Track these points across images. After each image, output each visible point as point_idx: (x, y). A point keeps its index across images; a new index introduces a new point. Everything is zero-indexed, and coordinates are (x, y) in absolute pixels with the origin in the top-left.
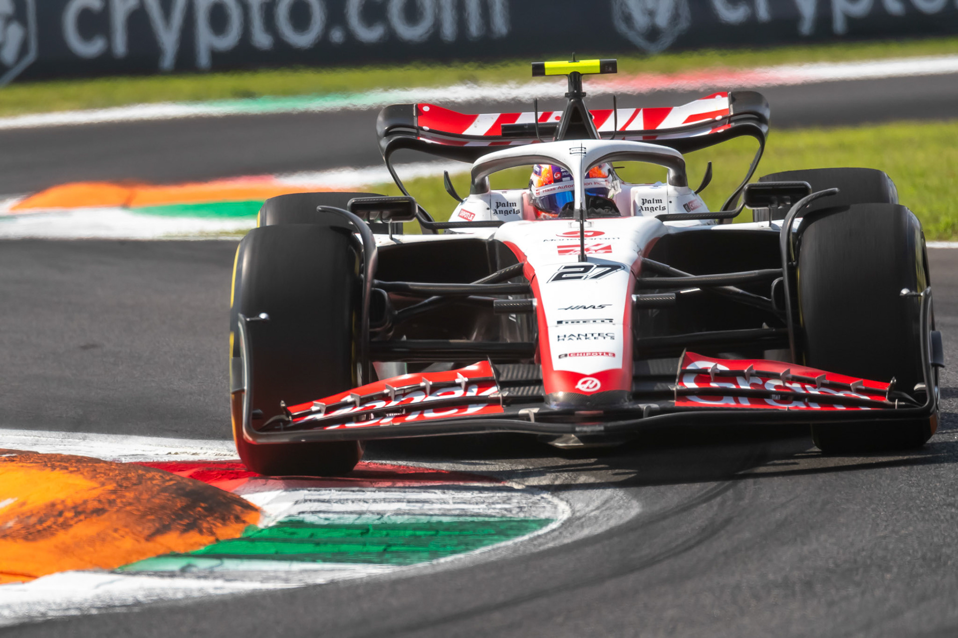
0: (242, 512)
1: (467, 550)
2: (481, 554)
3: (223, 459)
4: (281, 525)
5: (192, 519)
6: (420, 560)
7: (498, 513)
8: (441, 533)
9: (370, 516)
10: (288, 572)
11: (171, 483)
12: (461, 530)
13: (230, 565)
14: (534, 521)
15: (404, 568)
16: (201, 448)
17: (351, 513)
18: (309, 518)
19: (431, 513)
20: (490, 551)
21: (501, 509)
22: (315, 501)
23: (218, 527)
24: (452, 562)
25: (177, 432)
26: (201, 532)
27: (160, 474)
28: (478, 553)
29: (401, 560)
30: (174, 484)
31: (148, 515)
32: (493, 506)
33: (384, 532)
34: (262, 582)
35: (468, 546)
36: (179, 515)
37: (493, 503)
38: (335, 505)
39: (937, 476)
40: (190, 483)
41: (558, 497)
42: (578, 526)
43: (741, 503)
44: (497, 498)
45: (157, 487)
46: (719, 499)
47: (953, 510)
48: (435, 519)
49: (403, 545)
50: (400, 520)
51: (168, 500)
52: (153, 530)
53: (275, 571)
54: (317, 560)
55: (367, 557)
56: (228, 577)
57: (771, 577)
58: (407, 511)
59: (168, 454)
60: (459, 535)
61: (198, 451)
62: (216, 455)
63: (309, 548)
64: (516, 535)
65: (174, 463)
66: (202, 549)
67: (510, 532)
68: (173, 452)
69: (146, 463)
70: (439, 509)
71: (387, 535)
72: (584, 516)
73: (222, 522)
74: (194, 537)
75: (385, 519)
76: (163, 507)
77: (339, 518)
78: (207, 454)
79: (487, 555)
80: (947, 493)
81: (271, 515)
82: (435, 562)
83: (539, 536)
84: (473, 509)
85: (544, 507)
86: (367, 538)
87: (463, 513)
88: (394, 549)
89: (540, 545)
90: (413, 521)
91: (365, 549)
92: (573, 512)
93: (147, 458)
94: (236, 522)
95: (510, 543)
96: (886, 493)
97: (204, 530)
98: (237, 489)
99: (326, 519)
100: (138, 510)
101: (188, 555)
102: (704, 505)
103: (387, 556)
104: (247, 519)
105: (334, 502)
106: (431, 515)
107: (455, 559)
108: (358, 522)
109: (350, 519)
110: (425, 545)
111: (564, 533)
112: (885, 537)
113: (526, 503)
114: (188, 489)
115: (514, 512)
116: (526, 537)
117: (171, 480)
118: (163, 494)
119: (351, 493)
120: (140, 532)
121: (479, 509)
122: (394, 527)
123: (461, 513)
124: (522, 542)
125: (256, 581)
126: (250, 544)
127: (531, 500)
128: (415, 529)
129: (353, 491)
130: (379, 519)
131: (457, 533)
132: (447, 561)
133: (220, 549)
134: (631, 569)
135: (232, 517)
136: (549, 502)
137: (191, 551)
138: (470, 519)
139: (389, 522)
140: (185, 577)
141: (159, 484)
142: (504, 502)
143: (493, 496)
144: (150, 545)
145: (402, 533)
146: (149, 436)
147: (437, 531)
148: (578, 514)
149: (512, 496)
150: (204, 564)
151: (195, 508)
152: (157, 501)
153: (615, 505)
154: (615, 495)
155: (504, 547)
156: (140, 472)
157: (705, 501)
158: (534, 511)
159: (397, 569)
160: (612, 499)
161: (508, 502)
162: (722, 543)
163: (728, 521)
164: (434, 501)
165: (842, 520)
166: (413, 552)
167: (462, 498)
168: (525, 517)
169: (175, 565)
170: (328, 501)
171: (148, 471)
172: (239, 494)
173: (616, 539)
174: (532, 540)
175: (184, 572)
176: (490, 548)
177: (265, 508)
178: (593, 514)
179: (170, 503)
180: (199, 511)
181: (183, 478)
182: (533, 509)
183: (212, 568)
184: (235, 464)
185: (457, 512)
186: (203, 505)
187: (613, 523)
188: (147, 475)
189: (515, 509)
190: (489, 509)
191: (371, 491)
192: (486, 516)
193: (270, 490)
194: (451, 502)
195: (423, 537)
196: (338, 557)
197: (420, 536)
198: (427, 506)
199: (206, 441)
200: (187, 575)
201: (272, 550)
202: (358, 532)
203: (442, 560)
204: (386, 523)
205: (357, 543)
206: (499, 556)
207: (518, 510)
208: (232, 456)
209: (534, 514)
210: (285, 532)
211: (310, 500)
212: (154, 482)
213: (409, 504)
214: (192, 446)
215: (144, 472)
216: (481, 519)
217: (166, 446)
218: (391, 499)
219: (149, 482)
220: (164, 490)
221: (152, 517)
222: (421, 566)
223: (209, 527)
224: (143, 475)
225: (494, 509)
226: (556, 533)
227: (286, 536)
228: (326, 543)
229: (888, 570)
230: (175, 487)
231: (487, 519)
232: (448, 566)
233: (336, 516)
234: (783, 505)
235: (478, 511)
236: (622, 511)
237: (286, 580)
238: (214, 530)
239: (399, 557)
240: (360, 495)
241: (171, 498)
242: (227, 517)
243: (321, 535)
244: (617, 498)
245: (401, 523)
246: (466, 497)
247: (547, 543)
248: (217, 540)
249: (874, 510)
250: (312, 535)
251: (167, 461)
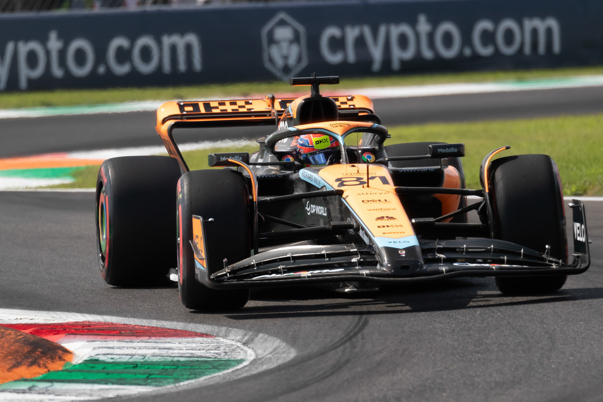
0: (63, 354)
1: (195, 378)
2: (204, 380)
3: (49, 322)
4: (86, 362)
5: (34, 359)
6: (168, 383)
7: (212, 355)
8: (180, 367)
9: (138, 357)
10: (91, 390)
11: (21, 337)
12: (191, 366)
13: (58, 386)
14: (234, 361)
15: (159, 388)
16: (36, 316)
17: (127, 355)
18: (102, 358)
19: (173, 355)
20: (209, 378)
21: (214, 353)
22: (105, 348)
23: (50, 363)
24: (187, 385)
25: (20, 306)
26: (39, 366)
27: (14, 332)
28: (203, 380)
29: (157, 384)
30: (22, 338)
31: (8, 356)
32: (209, 351)
33: (147, 367)
34: (77, 396)
35: (196, 375)
36: (26, 356)
37: (209, 350)
38: (117, 350)
39: (469, 335)
40: (32, 337)
41: (247, 346)
42: (260, 364)
43: (355, 350)
44: (211, 346)
45: (13, 340)
46: (342, 348)
47: (480, 355)
48: (176, 359)
49: (158, 374)
50: (155, 359)
51: (20, 347)
52: (11, 365)
53: (84, 390)
54: (109, 383)
55: (138, 382)
56: (57, 394)
57: (376, 395)
58: (159, 354)
59: (16, 319)
60: (191, 369)
61: (34, 317)
62: (44, 320)
63: (103, 376)
64: (224, 369)
65: (21, 325)
66: (40, 376)
67: (220, 367)
68: (19, 318)
69: (4, 324)
70: (178, 353)
71: (148, 368)
72: (263, 358)
73: (51, 360)
74: (35, 369)
75: (146, 359)
76: (17, 352)
77: (120, 358)
78: (39, 319)
79: (208, 381)
80: (475, 345)
81: (79, 356)
82: (177, 385)
83: (238, 370)
84: (198, 353)
85: (239, 352)
86: (137, 370)
87: (192, 355)
88: (153, 376)
89: (239, 374)
90: (163, 360)
91: (136, 377)
92: (257, 355)
93: (4, 322)
94: (59, 360)
95: (221, 374)
96: (440, 345)
97: (41, 365)
98: (58, 340)
99: (112, 359)
100: (3, 353)
101: (33, 380)
102: (333, 351)
103: (149, 381)
104: (65, 358)
105: (116, 349)
106: (174, 357)
107: (189, 383)
108: (131, 360)
109: (126, 359)
110: (172, 375)
111: (253, 368)
112: (440, 371)
113: (229, 350)
114: (31, 341)
115: (222, 355)
116: (230, 370)
117: (20, 335)
118: (17, 344)
119: (126, 343)
120: (4, 366)
121: (201, 353)
122: (152, 364)
123: (191, 356)
124: (228, 373)
125: (74, 395)
126: (68, 374)
127: (231, 348)
128: (164, 365)
129: (127, 342)
130: (143, 359)
131: (189, 367)
132: (185, 384)
133: (51, 377)
134: (293, 389)
135: (57, 357)
136: (242, 350)
137: (33, 378)
138: (196, 359)
139: (149, 360)
140: (31, 393)
141: (14, 337)
142: (216, 349)
143: (209, 346)
144: (10, 374)
145: (157, 367)
146: (4, 308)
147: (178, 367)
148: (259, 357)
149: (220, 345)
150: (42, 385)
151: (35, 352)
152: (13, 348)
153: (281, 351)
154: (280, 345)
155: (217, 376)
156: (2, 330)
157: (333, 349)
158: (234, 355)
159: (155, 389)
160: (279, 347)
161: (218, 349)
162: (345, 374)
163: (348, 361)
164: (175, 348)
165: (415, 361)
166: (165, 378)
167: (191, 346)
168: (229, 358)
169: (25, 386)
170: (113, 348)
171: (7, 330)
172: (60, 344)
173: (283, 372)
174: (233, 372)
175: (30, 390)
176: (209, 377)
177: (75, 352)
178: (268, 356)
179: (21, 349)
180: (38, 354)
181: (27, 334)
182: (233, 353)
183: (47, 387)
184: (56, 326)
185: (188, 355)
186: (40, 350)
187: (280, 362)
188: (6, 332)
189: (223, 353)
190: (207, 353)
191: (137, 342)
192: (206, 357)
193: (78, 341)
194: (184, 349)
195: (169, 370)
196: (121, 382)
197: (167, 369)
198: (170, 351)
199: (38, 311)
200: (33, 392)
201: (81, 378)
202: (132, 366)
203: (182, 384)
204: (147, 361)
205: (131, 373)
206: (214, 382)
207: (224, 354)
208: (54, 320)
209: (234, 356)
210: (88, 366)
211: (102, 347)
212: (11, 336)
213: (160, 350)
214: (30, 314)
215: (4, 330)
216: (203, 359)
217: (15, 315)
218: (149, 347)
219: (8, 337)
220: (17, 341)
221: (11, 357)
222: (169, 387)
223: (44, 363)
224: (3, 332)
225: (210, 353)
226: (247, 368)
227: (89, 369)
228: (113, 373)
229: (444, 391)
230: (23, 340)
231: (206, 359)
232: (185, 387)
233: (118, 357)
234: (380, 352)
235: (201, 354)
236: (285, 355)
237: (91, 395)
238: (47, 365)
239: (156, 382)
240: (130, 345)
241: (21, 346)
242: (54, 357)
243: (110, 368)
244: (282, 347)
245: (156, 361)
246: (193, 346)
247: (242, 374)
248: (49, 371)
249: (434, 355)
250: (104, 368)
251: (16, 323)
